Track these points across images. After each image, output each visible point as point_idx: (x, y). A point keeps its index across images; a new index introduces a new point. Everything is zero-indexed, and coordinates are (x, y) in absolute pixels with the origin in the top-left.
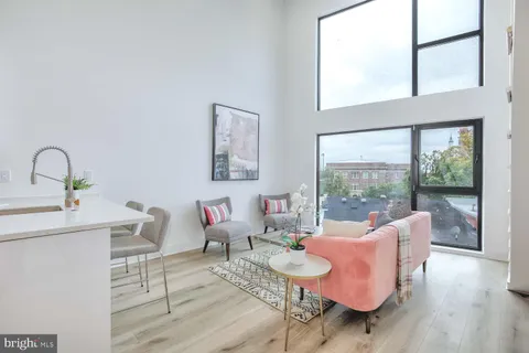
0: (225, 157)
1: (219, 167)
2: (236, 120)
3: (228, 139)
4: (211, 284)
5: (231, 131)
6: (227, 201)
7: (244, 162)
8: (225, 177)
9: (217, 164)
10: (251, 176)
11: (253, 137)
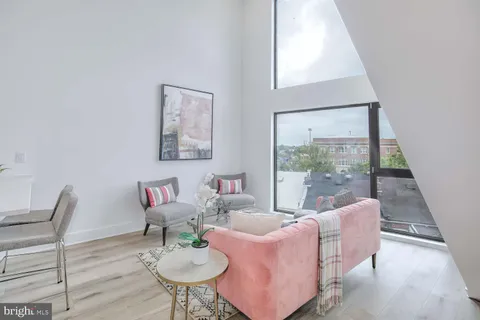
0: (174, 136)
1: (167, 146)
2: (187, 100)
3: (177, 119)
4: (130, 274)
5: (181, 110)
6: (174, 182)
7: (195, 140)
8: (174, 156)
9: (165, 144)
10: (203, 155)
11: (206, 116)
